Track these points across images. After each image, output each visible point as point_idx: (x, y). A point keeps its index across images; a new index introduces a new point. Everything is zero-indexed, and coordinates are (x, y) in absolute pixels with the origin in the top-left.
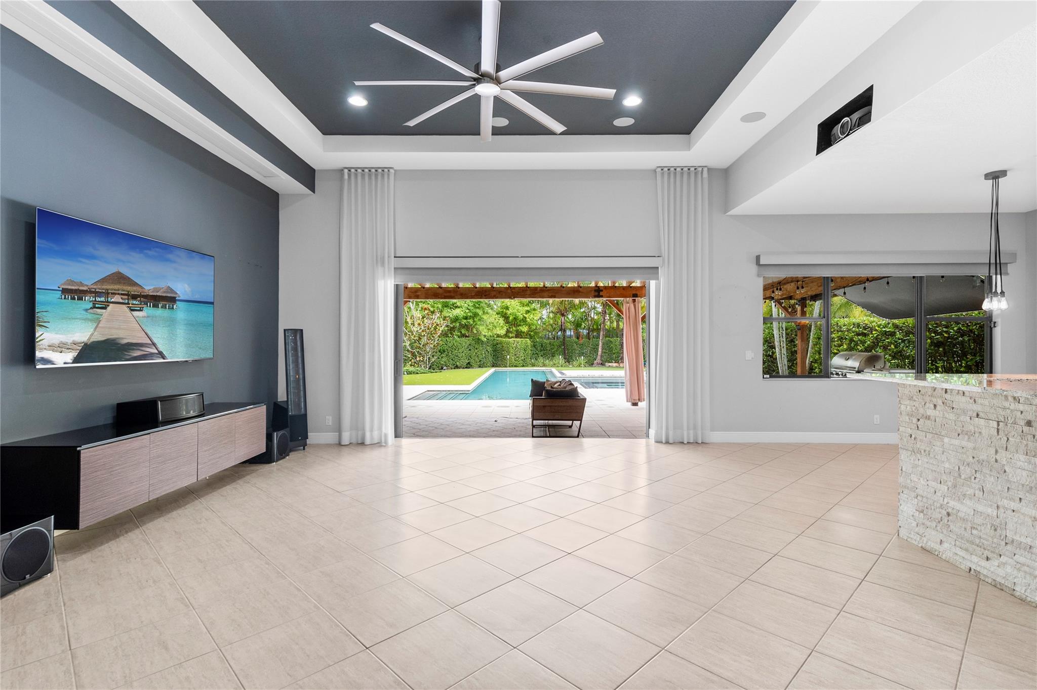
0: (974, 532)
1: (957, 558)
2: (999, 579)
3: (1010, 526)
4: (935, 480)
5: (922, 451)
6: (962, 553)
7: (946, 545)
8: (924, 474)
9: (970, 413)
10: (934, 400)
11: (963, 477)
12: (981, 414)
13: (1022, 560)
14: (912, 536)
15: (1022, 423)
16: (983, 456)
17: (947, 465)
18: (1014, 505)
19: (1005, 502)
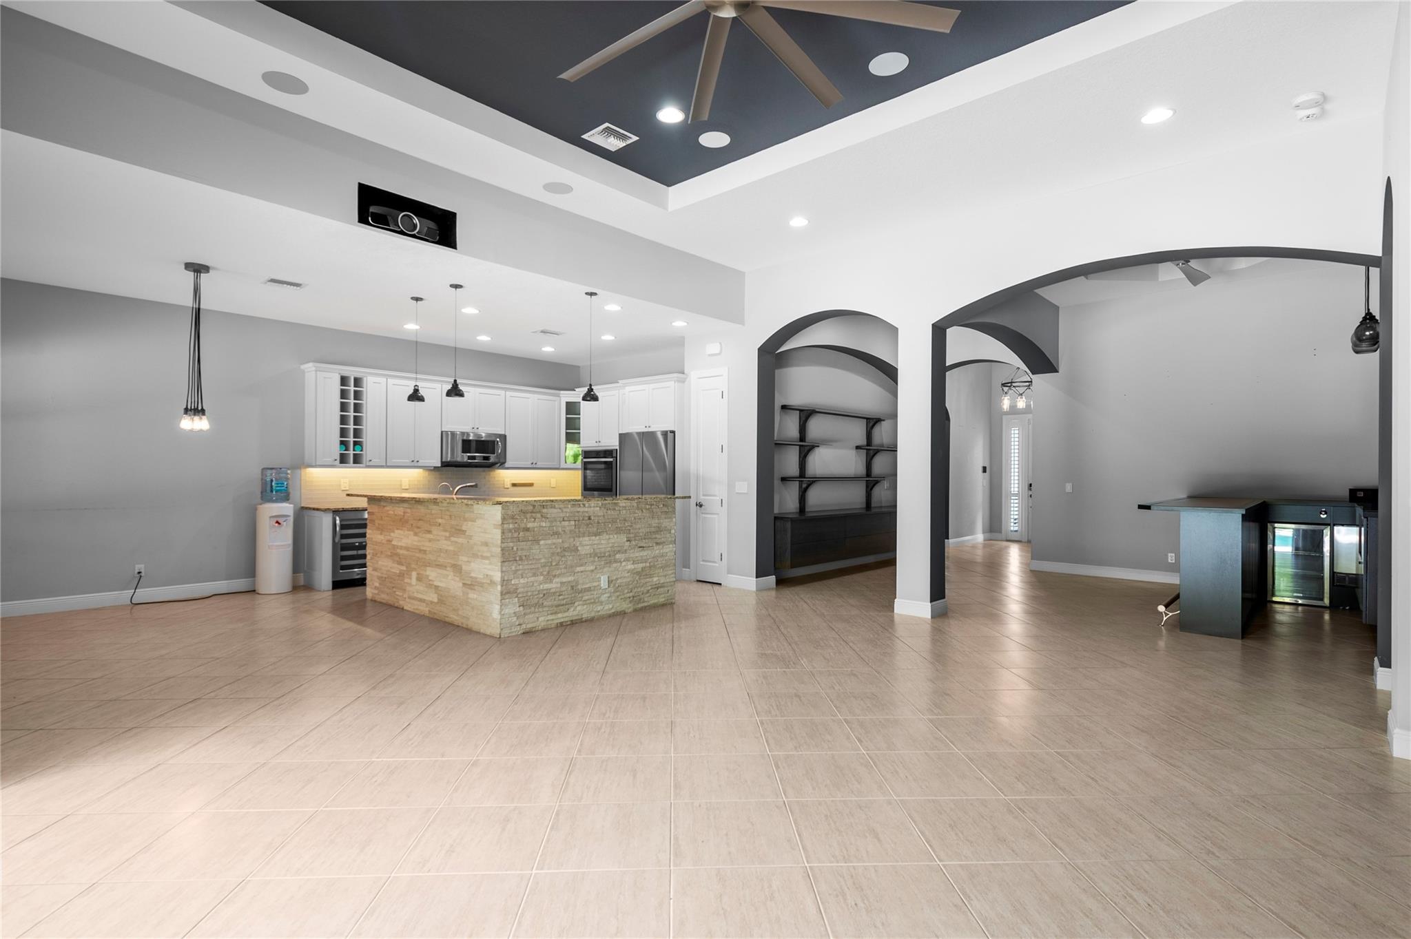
0: (561, 597)
1: (549, 622)
2: (574, 618)
3: (581, 582)
4: (534, 575)
5: (524, 558)
6: (550, 617)
7: (541, 619)
8: (524, 575)
9: (558, 519)
10: (533, 515)
11: (554, 564)
12: (566, 519)
13: (586, 598)
14: (513, 630)
15: (587, 518)
16: (566, 545)
17: (543, 561)
18: (582, 569)
19: (578, 569)
